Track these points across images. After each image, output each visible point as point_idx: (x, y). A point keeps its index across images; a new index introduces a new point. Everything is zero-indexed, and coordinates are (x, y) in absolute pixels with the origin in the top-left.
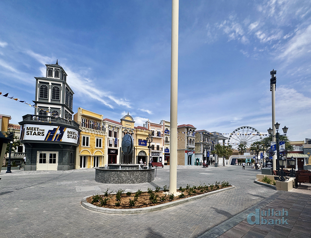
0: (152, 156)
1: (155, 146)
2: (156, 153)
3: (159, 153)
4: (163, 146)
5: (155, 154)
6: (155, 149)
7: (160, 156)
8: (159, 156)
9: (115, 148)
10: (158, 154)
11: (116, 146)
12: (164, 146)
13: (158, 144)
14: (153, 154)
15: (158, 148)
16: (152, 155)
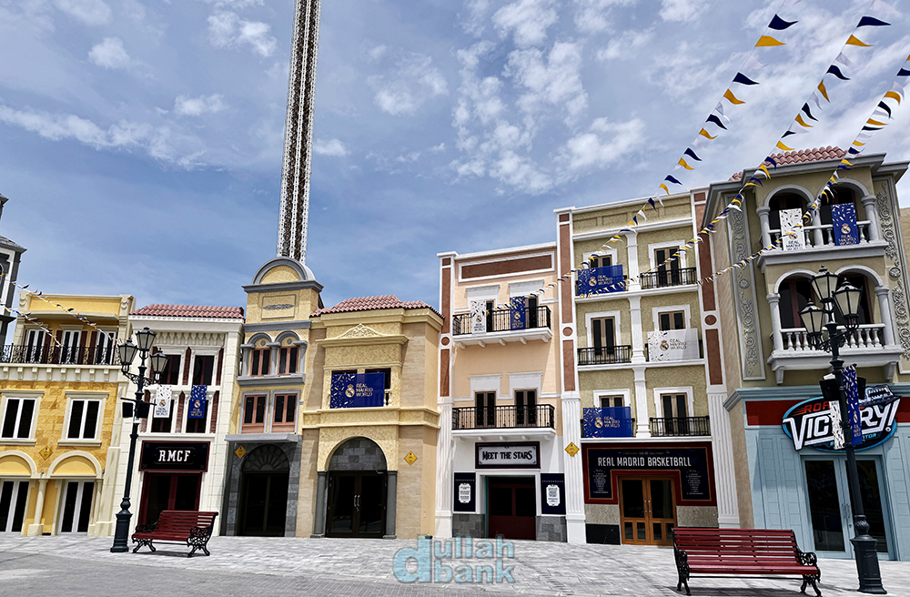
0: (480, 473)
1: (505, 399)
2: (512, 450)
3: (536, 445)
4: (565, 394)
5: (507, 456)
6: (506, 415)
7: (544, 470)
8: (537, 466)
9: (195, 437)
10: (525, 456)
11: (196, 424)
12: (570, 387)
13: (525, 384)
14: (486, 456)
15: (526, 406)
16: (478, 466)
